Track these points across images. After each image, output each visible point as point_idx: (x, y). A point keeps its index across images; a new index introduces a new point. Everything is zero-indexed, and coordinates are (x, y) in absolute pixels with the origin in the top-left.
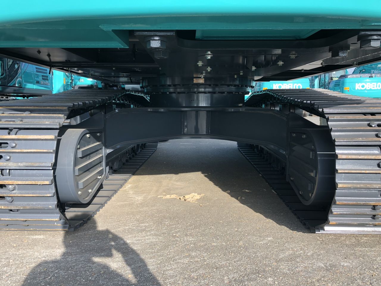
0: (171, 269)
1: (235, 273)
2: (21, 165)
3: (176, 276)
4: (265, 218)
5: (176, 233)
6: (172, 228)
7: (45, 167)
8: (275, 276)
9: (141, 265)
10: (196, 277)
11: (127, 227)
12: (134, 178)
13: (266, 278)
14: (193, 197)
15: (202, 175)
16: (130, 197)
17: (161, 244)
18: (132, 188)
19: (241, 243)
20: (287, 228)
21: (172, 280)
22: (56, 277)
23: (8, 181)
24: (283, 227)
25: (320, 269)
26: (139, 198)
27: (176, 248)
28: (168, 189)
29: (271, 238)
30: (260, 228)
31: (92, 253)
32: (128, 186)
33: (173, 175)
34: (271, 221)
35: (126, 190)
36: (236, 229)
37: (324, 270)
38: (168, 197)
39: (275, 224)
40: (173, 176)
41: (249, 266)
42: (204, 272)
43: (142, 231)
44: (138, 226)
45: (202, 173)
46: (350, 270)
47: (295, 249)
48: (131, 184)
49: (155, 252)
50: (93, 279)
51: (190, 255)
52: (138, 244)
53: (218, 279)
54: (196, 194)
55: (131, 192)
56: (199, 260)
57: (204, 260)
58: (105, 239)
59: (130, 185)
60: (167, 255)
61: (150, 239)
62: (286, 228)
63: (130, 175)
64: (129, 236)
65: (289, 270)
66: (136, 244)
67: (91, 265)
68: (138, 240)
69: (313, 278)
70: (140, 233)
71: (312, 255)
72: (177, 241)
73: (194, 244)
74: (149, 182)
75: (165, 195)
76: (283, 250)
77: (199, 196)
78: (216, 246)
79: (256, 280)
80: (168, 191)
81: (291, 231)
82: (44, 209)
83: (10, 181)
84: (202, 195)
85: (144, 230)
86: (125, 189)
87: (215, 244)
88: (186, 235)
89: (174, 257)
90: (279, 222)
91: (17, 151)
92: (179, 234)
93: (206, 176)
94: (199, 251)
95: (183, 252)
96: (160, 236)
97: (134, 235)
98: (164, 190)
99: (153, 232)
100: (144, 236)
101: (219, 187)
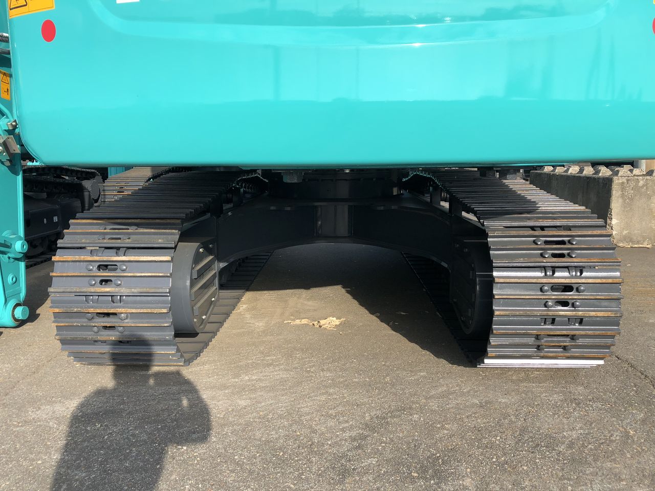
0: (307, 407)
1: (377, 410)
2: (135, 291)
3: (313, 413)
4: (421, 350)
5: (310, 367)
6: (305, 362)
7: (162, 293)
8: (422, 413)
9: (272, 402)
10: (334, 414)
11: (250, 361)
12: (249, 295)
13: (411, 415)
14: (331, 322)
15: (343, 291)
16: (248, 323)
17: (293, 380)
18: (248, 310)
19: (388, 379)
20: (446, 362)
21: (308, 417)
22: (181, 414)
23: (120, 309)
24: (442, 360)
25: (473, 405)
26: (260, 325)
27: (311, 385)
28: (297, 312)
29: (425, 373)
30: (412, 362)
31: (215, 391)
32: (242, 307)
33: (302, 290)
34: (428, 353)
35: (241, 312)
36: (383, 363)
37: (477, 407)
38: (298, 322)
39: (432, 357)
40: (303, 293)
41: (393, 404)
42: (343, 409)
43: (269, 365)
44: (263, 360)
45: (343, 288)
46: (507, 406)
47: (451, 386)
48: (247, 304)
49: (286, 389)
50: (222, 416)
51: (327, 392)
52: (266, 380)
53: (359, 416)
54: (335, 319)
55: (248, 316)
56: (338, 397)
57: (344, 397)
58: (226, 375)
59: (245, 306)
60: (302, 392)
61: (279, 374)
62: (444, 362)
63: (244, 291)
64: (255, 372)
65: (438, 407)
66: (263, 380)
67: (216, 403)
68: (265, 376)
69: (463, 415)
70: (267, 368)
71: (469, 392)
72: (312, 376)
73: (333, 380)
74: (270, 301)
75: (294, 320)
76: (435, 387)
77: (339, 320)
78: (358, 383)
79: (400, 416)
80: (297, 314)
81: (450, 365)
82: (161, 341)
83: (123, 309)
84: (341, 320)
85: (271, 364)
86: (239, 311)
87: (357, 380)
88: (323, 370)
89: (309, 394)
90: (438, 354)
91: (129, 274)
92: (314, 368)
93: (348, 292)
94: (337, 387)
95: (319, 388)
96: (291, 371)
97: (260, 370)
98: (291, 313)
99: (282, 367)
100: (273, 372)
101: (366, 309)
